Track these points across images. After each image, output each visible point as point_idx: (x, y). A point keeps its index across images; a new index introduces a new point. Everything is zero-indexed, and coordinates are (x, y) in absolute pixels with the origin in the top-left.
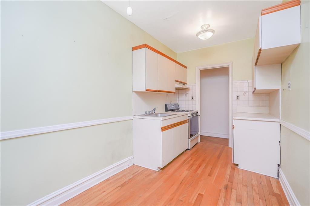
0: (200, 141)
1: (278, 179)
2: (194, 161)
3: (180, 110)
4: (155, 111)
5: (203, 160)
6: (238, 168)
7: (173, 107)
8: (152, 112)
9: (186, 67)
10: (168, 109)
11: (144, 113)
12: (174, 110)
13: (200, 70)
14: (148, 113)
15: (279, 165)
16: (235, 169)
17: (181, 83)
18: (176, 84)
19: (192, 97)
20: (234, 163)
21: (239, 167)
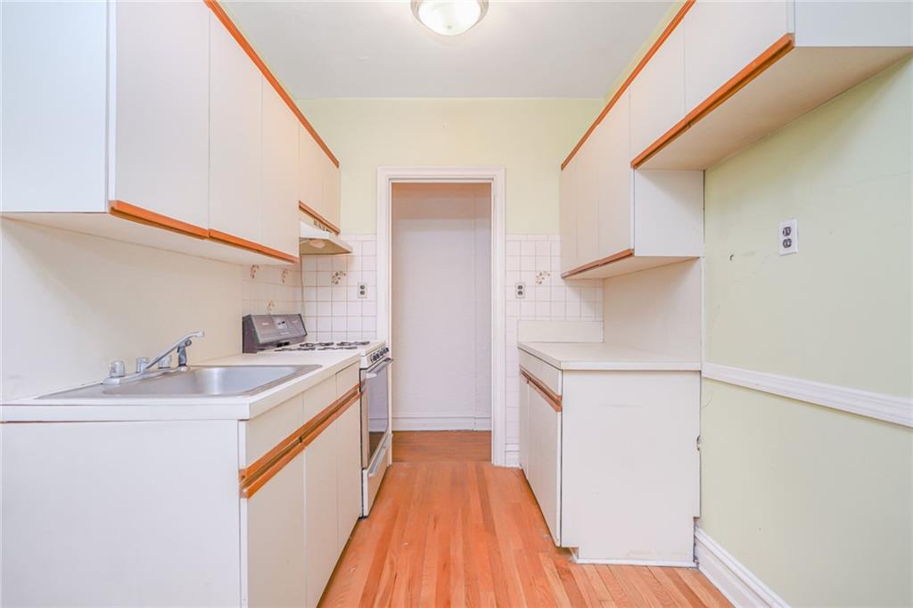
0: (393, 461)
1: (697, 568)
2: (410, 585)
3: (309, 340)
4: (184, 353)
5: (445, 567)
6: (579, 561)
7: (282, 330)
8: (166, 360)
9: (337, 164)
10: (262, 340)
11: (102, 376)
12: (287, 344)
13: (393, 184)
14: (131, 369)
15: (695, 518)
16: (572, 569)
17: (320, 222)
18: (302, 224)
19: (362, 287)
20: (563, 546)
21: (582, 558)
